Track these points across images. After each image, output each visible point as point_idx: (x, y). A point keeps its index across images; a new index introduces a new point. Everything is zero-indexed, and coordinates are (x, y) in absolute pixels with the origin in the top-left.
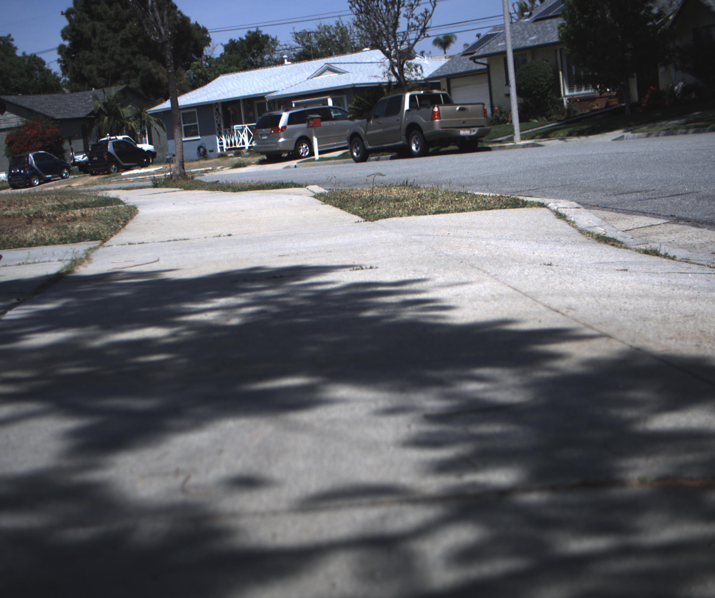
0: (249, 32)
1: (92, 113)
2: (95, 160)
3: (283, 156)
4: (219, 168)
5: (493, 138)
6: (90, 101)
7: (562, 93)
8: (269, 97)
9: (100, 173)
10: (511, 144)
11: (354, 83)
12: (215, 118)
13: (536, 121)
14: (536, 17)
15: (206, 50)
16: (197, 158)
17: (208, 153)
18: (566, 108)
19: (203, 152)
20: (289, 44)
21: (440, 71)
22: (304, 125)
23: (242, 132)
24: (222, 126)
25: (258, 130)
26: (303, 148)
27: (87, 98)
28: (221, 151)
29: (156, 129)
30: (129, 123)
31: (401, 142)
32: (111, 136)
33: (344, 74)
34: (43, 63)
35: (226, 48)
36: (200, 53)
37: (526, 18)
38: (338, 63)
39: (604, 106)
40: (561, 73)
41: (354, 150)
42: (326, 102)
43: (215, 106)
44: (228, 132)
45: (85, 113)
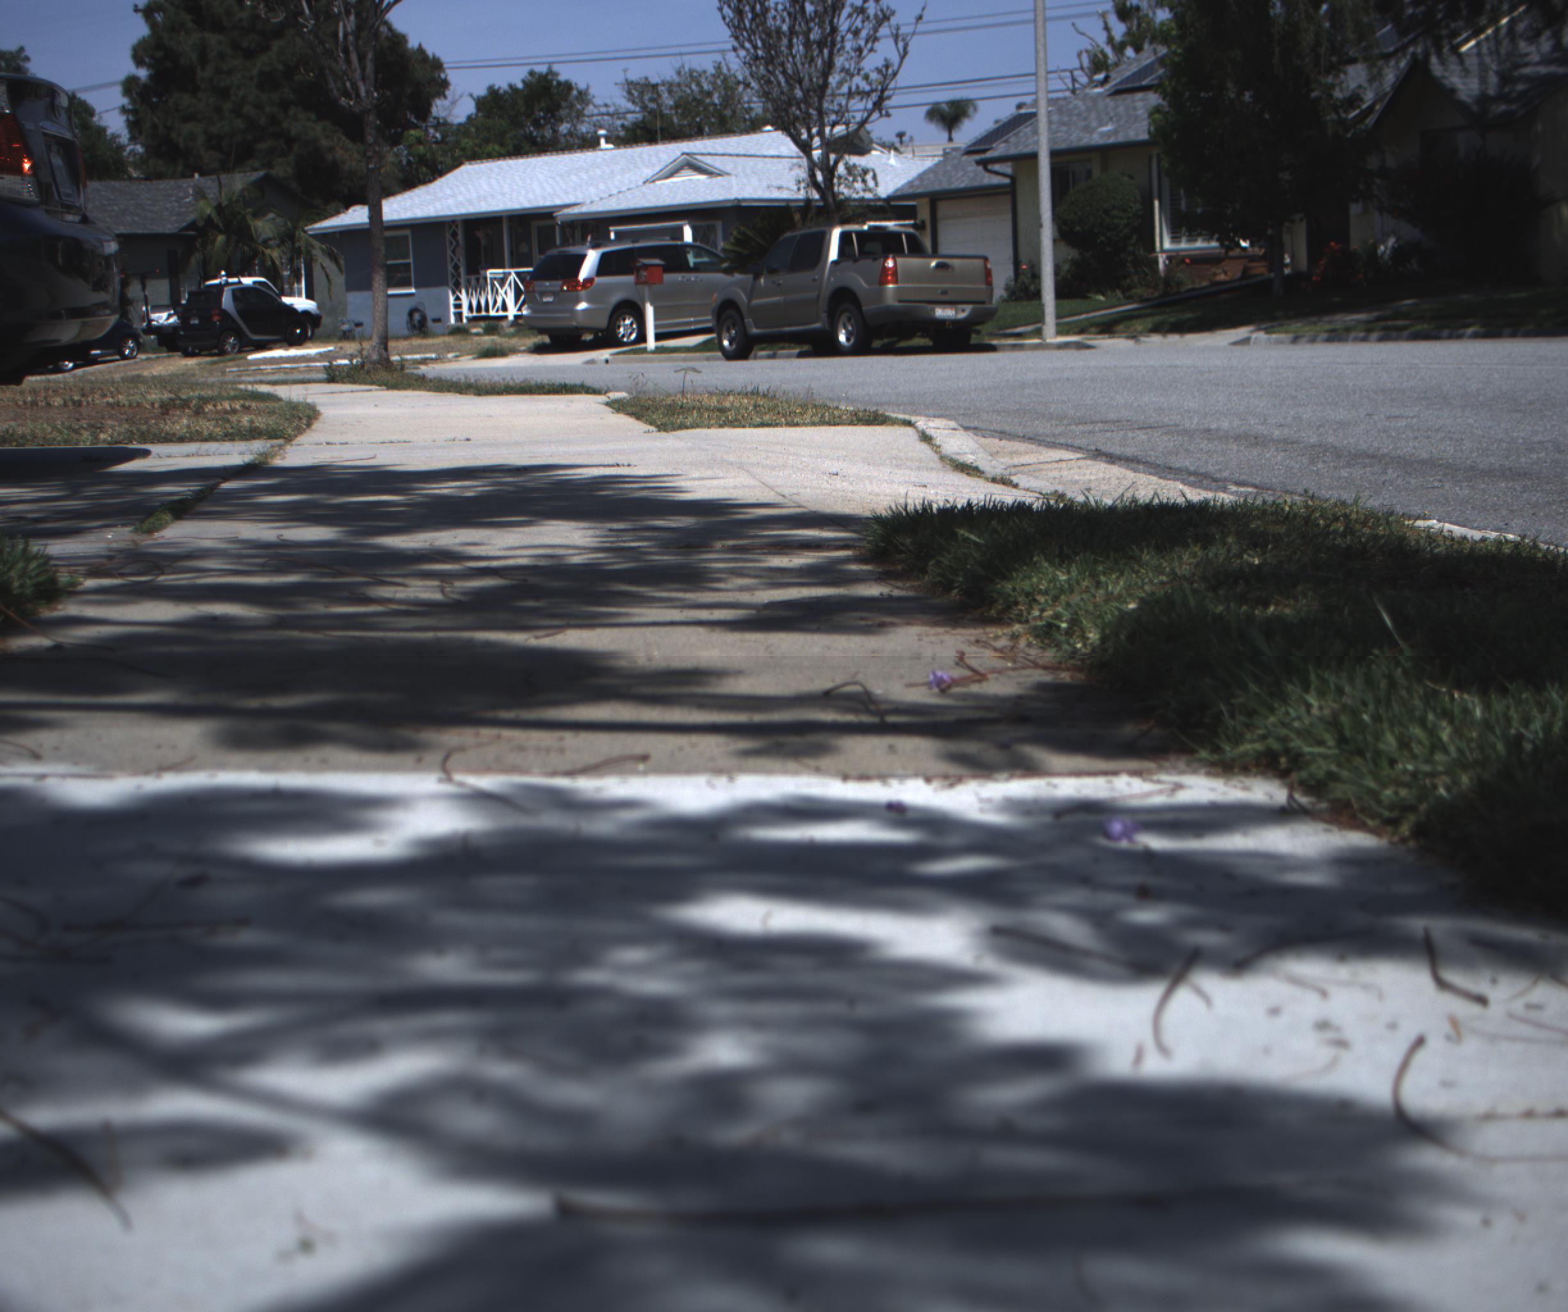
0: (532, 73)
1: (192, 225)
2: (194, 325)
3: (583, 338)
4: (450, 355)
5: (1007, 328)
6: (188, 200)
7: (1158, 244)
8: (563, 215)
9: (203, 353)
10: (1036, 341)
11: (740, 197)
12: (449, 252)
13: (1101, 298)
14: (1116, 85)
15: (437, 106)
16: (406, 332)
17: (430, 323)
18: (1162, 274)
19: (419, 321)
20: (614, 104)
21: (917, 183)
22: (630, 279)
23: (502, 286)
24: (462, 270)
25: (537, 283)
26: (625, 326)
27: (181, 194)
28: (456, 320)
29: (323, 267)
30: (268, 251)
31: (818, 325)
32: (229, 275)
33: (719, 178)
34: (90, 112)
35: (481, 103)
36: (423, 111)
37: (1096, 86)
38: (710, 154)
39: (1238, 275)
40: (1156, 203)
41: (725, 335)
42: (679, 233)
43: (451, 227)
44: (473, 282)
45: (177, 225)
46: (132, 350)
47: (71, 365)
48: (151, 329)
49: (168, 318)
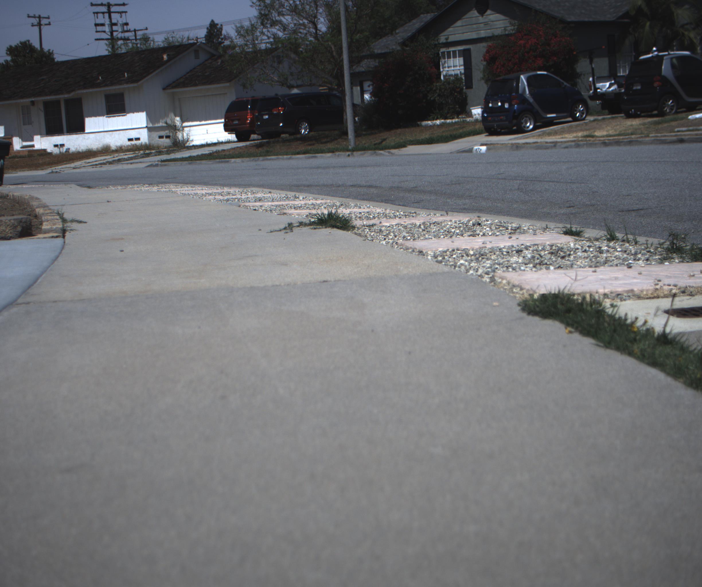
2: (636, 90)
32: (661, 50)
45: (614, 15)
46: (582, 113)
47: (531, 127)
48: (596, 96)
49: (610, 87)
